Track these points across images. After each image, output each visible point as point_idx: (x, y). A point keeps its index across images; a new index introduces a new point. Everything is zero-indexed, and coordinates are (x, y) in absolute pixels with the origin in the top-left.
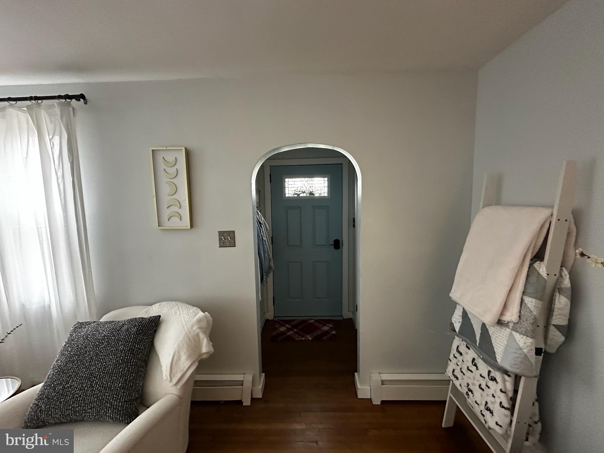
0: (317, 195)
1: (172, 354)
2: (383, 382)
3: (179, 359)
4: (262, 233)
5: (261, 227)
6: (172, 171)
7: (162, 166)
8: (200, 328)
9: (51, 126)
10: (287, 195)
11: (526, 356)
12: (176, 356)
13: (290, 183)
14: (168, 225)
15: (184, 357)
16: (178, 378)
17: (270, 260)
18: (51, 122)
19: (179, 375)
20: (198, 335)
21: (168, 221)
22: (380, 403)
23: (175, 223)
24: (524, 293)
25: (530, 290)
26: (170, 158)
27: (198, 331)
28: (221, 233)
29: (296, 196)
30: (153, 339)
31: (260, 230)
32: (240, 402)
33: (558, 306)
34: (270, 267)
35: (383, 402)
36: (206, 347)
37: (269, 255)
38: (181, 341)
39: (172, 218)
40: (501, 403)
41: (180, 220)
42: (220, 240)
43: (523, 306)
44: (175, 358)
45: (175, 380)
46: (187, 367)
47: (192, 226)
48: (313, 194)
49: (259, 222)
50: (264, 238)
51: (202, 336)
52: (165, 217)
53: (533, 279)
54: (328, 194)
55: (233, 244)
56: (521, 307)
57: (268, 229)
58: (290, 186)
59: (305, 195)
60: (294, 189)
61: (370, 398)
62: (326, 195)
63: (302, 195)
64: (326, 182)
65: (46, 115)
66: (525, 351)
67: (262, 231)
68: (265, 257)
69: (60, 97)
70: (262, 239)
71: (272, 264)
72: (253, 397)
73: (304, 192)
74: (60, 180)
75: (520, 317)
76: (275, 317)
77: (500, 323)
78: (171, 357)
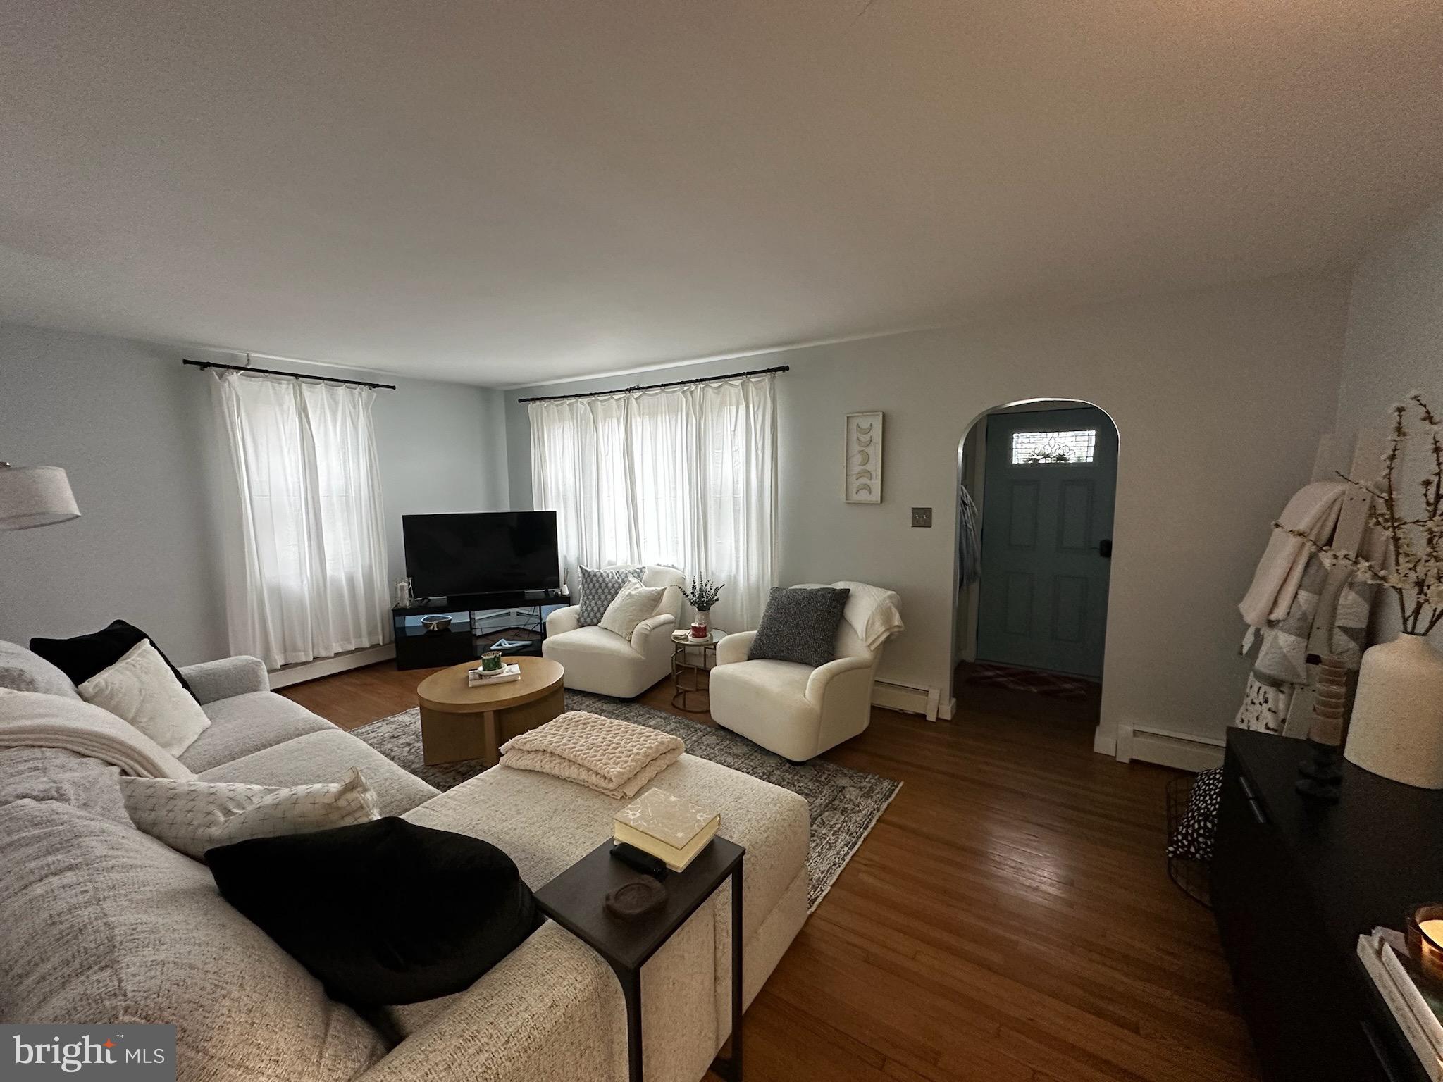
0: (1072, 459)
1: (867, 619)
2: (1135, 733)
3: (873, 623)
4: (966, 518)
5: (966, 509)
6: (865, 438)
7: (855, 433)
8: (892, 603)
9: (756, 399)
10: (1015, 462)
11: (1285, 656)
12: (870, 621)
13: (1020, 441)
14: (855, 498)
15: (878, 624)
16: (873, 639)
17: (975, 560)
18: (757, 395)
19: (874, 637)
20: (890, 607)
21: (857, 493)
22: (1127, 761)
23: (864, 496)
24: (1300, 586)
25: (1306, 581)
26: (865, 424)
28: (916, 509)
29: (1031, 462)
30: (843, 610)
31: (964, 513)
32: (923, 716)
33: (1343, 603)
34: (975, 573)
35: (1133, 761)
36: (897, 620)
37: (973, 550)
38: (875, 610)
39: (861, 491)
40: (1267, 725)
41: (869, 494)
42: (914, 518)
43: (1295, 603)
44: (870, 623)
45: (870, 641)
46: (881, 631)
47: (881, 502)
48: (1065, 460)
49: (963, 501)
50: (969, 525)
51: (894, 610)
52: (853, 489)
53: (1312, 570)
54: (1094, 458)
55: (928, 524)
56: (1293, 601)
57: (977, 514)
58: (1019, 446)
59: (1049, 460)
60: (1029, 451)
61: (1114, 755)
62: (1090, 460)
63: (1042, 461)
64: (1094, 438)
65: (754, 388)
66: (1285, 650)
67: (966, 515)
68: (968, 552)
69: (770, 370)
70: (966, 526)
71: (978, 568)
72: (939, 716)
73: (1046, 456)
74: (759, 451)
75: (1288, 614)
76: (976, 659)
77: (1271, 624)
78: (866, 621)
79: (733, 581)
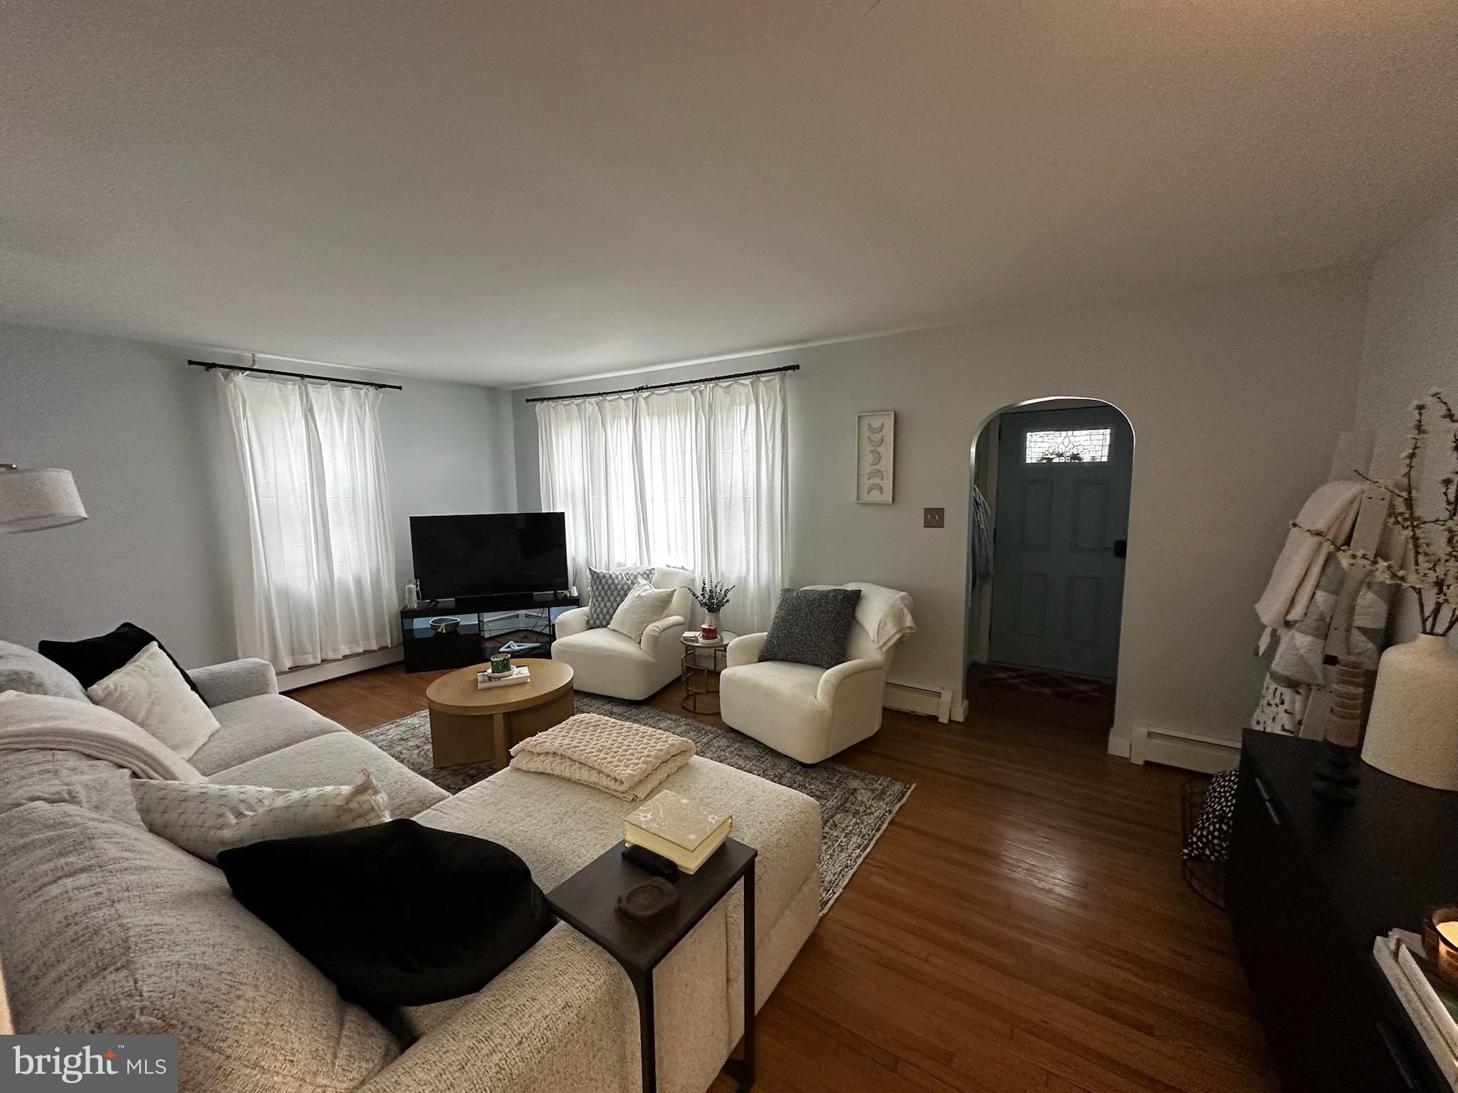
0: (1086, 458)
1: (879, 620)
2: (1150, 734)
3: (885, 624)
4: (979, 518)
5: (979, 509)
6: (876, 438)
7: (866, 433)
9: (766, 399)
10: (1028, 461)
12: (882, 623)
13: (1033, 440)
14: (866, 498)
15: (890, 625)
16: (885, 641)
17: (988, 561)
18: (767, 394)
19: (885, 639)
20: (902, 608)
21: (868, 493)
22: (1141, 763)
23: (875, 496)
24: (1317, 586)
25: (1324, 580)
26: (876, 424)
27: (901, 606)
28: (927, 511)
29: (1045, 461)
30: (854, 611)
31: (977, 513)
32: (936, 718)
33: (1361, 603)
34: (988, 573)
35: (1147, 763)
36: (909, 622)
37: (987, 552)
38: (887, 611)
39: (873, 491)
40: (1283, 726)
41: (880, 494)
42: (926, 518)
44: (881, 625)
45: (882, 642)
46: (893, 633)
47: (893, 503)
48: (1079, 459)
49: (976, 502)
50: (982, 526)
51: (906, 611)
52: (865, 489)
54: (1109, 456)
55: (940, 525)
56: (1310, 602)
57: (990, 514)
58: (1033, 445)
59: (1062, 460)
60: (1043, 450)
61: (1128, 757)
62: (1105, 459)
63: (1056, 460)
64: (1108, 437)
65: (764, 388)
66: (1302, 651)
67: (978, 515)
69: (778, 370)
70: (979, 526)
71: (991, 569)
72: (952, 718)
73: (1060, 455)
75: (1305, 614)
76: (989, 661)
77: (1288, 624)
78: (878, 622)
79: (743, 582)
